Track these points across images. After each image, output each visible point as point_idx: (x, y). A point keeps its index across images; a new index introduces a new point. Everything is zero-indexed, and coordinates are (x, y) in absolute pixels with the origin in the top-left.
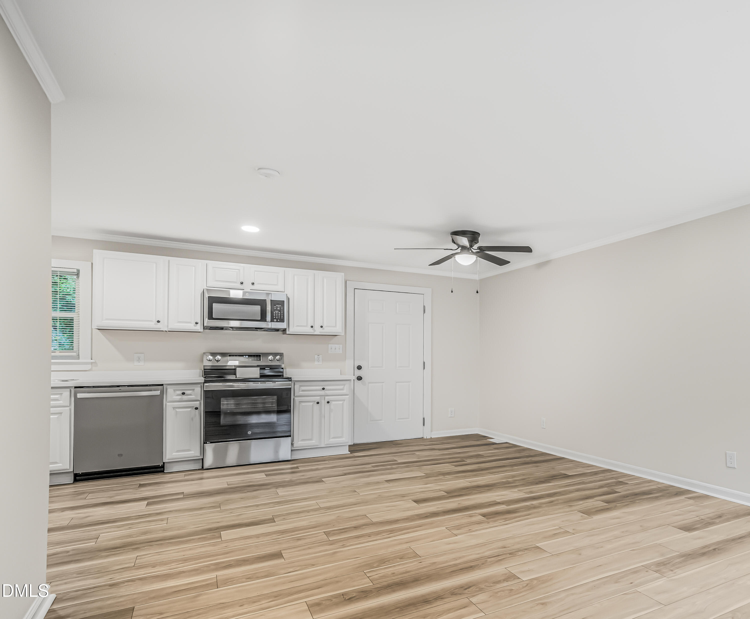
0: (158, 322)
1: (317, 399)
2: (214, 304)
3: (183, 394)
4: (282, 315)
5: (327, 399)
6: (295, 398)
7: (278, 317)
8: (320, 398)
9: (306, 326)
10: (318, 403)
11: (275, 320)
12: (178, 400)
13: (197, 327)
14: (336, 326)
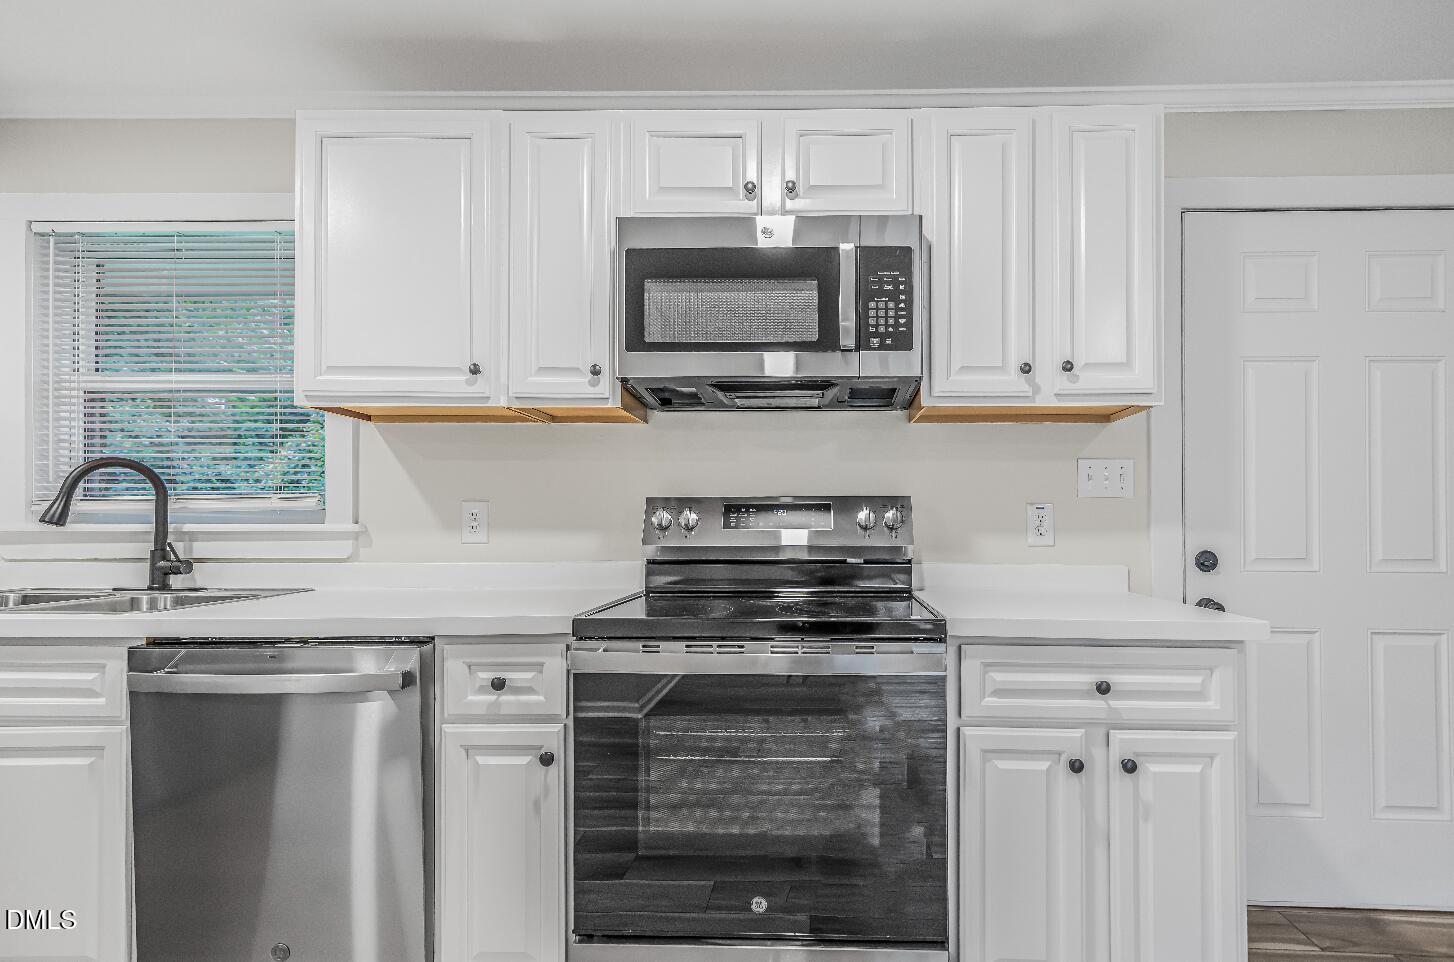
0: (475, 370)
1: (1071, 741)
2: (648, 284)
3: (499, 685)
4: (902, 317)
5: (1124, 742)
6: (966, 731)
7: (887, 325)
8: (1086, 732)
9: (1002, 369)
10: (1076, 767)
11: (875, 341)
12: (482, 711)
13: (597, 388)
14: (1127, 365)
